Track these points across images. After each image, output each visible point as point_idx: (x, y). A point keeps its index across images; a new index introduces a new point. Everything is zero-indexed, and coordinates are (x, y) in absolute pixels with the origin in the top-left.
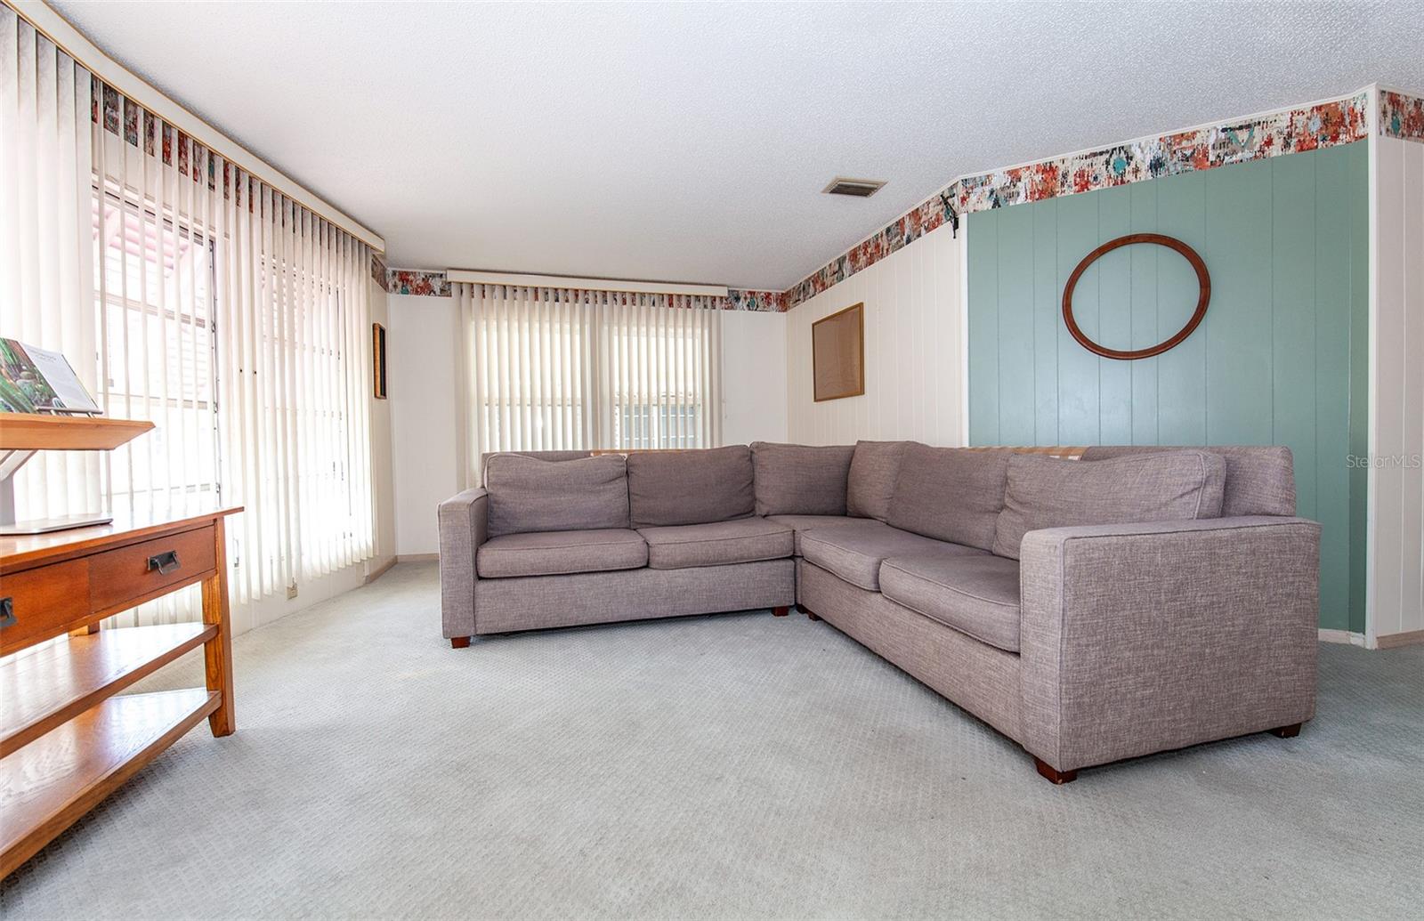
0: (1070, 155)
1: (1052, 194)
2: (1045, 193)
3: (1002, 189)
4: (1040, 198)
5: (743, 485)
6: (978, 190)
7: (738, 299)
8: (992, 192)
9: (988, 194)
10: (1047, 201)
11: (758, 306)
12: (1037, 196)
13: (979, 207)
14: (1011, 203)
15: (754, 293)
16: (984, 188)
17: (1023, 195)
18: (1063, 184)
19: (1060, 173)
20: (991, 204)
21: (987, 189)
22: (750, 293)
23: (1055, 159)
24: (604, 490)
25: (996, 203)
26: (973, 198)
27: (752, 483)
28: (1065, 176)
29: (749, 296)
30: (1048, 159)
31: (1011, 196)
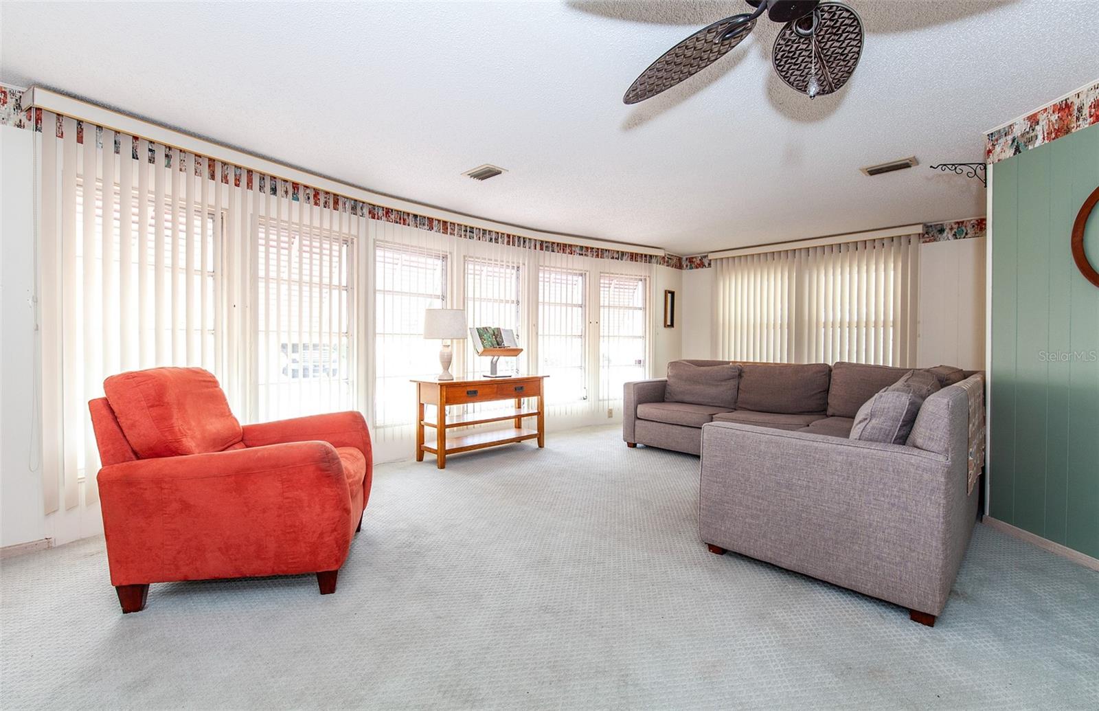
0: (1084, 88)
1: (1068, 131)
2: (1062, 130)
3: (1023, 135)
4: (1057, 136)
5: (816, 392)
6: (1002, 141)
7: (941, 231)
8: (1013, 141)
9: (1010, 142)
10: (1064, 139)
11: (966, 234)
12: (1053, 135)
13: (1003, 156)
14: (1030, 147)
15: (962, 222)
16: (1007, 137)
17: (1040, 137)
18: (1078, 119)
19: (1076, 108)
20: (1013, 151)
21: (1010, 138)
22: (958, 223)
23: (1070, 95)
24: (721, 385)
25: (1017, 150)
26: (998, 149)
27: (827, 391)
28: (1080, 110)
29: (956, 226)
30: (1063, 98)
31: (1030, 140)
